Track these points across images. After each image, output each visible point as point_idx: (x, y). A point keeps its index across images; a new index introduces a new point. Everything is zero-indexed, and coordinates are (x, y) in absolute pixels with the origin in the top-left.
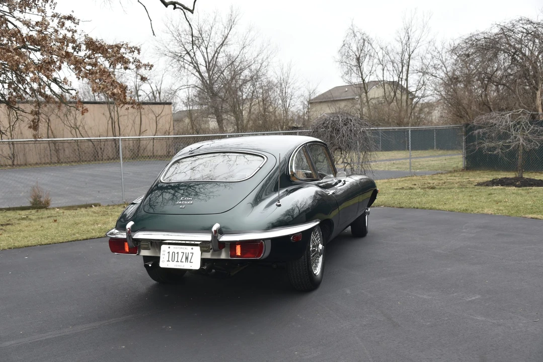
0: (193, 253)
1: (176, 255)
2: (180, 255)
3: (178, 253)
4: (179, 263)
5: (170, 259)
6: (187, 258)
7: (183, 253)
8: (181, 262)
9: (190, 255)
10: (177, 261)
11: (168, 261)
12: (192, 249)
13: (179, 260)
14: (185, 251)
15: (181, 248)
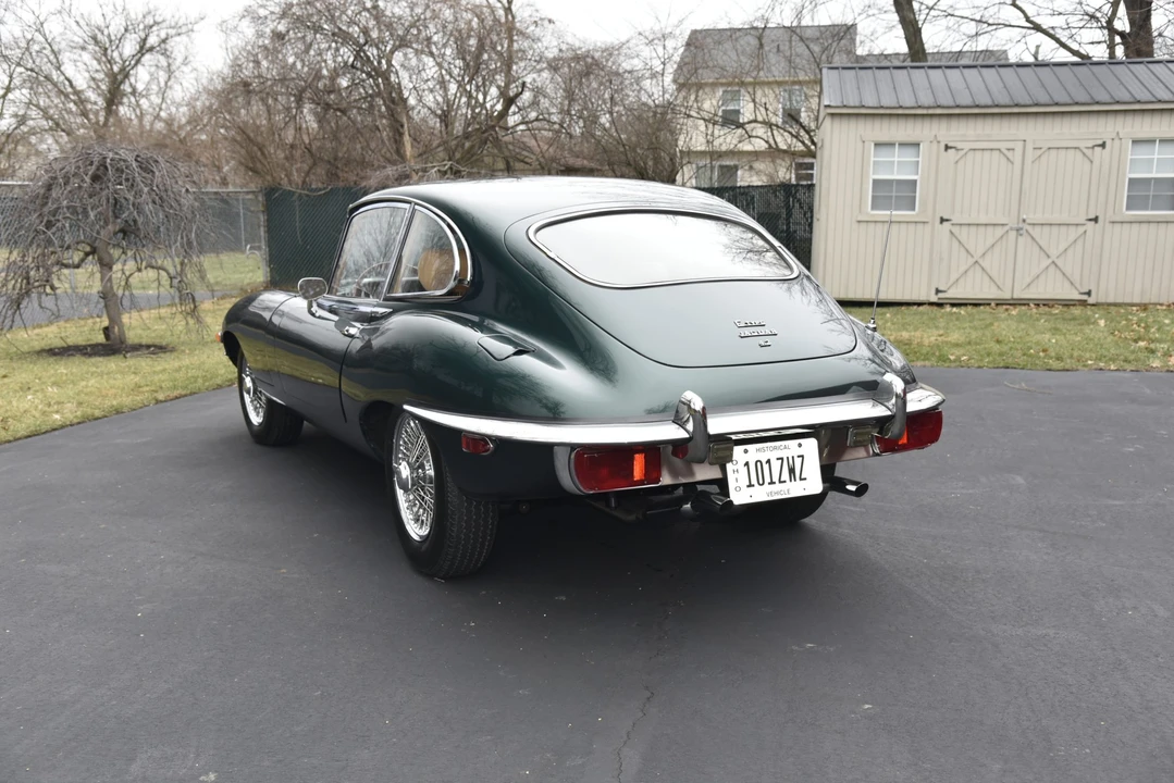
0: (802, 456)
1: (766, 467)
2: (776, 465)
3: (768, 461)
4: (778, 487)
5: (754, 481)
6: (792, 471)
7: (782, 459)
8: (780, 482)
9: (798, 462)
10: (772, 483)
11: (750, 485)
12: (800, 445)
13: (776, 479)
14: (784, 454)
15: (775, 448)
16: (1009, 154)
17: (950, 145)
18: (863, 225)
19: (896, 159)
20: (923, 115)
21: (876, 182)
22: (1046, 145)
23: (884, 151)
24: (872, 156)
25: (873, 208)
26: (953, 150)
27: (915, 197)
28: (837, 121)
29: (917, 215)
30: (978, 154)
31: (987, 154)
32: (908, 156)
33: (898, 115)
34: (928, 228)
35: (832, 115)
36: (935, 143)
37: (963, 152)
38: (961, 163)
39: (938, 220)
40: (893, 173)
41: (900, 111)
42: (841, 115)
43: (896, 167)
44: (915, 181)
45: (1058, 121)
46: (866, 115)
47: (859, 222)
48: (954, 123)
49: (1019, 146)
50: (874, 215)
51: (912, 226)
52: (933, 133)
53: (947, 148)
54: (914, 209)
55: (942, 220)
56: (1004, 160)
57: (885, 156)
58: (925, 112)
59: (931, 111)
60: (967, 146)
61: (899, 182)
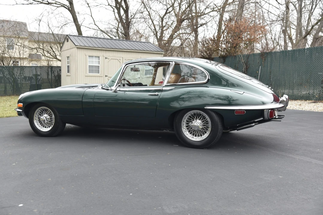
16: (120, 60)
17: (106, 57)
18: (87, 77)
19: (94, 60)
20: (100, 50)
21: (89, 66)
22: (127, 59)
23: (91, 58)
24: (89, 59)
25: (89, 73)
26: (107, 59)
27: (99, 70)
28: (79, 50)
29: (100, 74)
30: (113, 60)
31: (115, 60)
32: (97, 60)
33: (94, 49)
34: (103, 78)
35: (78, 48)
36: (103, 57)
37: (109, 60)
38: (109, 62)
39: (105, 76)
40: (93, 64)
41: (95, 48)
42: (80, 48)
43: (94, 62)
44: (99, 66)
45: (129, 53)
46: (86, 49)
47: (86, 76)
48: (107, 52)
49: (121, 59)
50: (90, 74)
51: (99, 77)
52: (103, 54)
53: (106, 58)
54: (99, 73)
55: (106, 76)
56: (118, 62)
57: (91, 59)
58: (100, 49)
59: (102, 49)
60: (110, 58)
61: (95, 66)
